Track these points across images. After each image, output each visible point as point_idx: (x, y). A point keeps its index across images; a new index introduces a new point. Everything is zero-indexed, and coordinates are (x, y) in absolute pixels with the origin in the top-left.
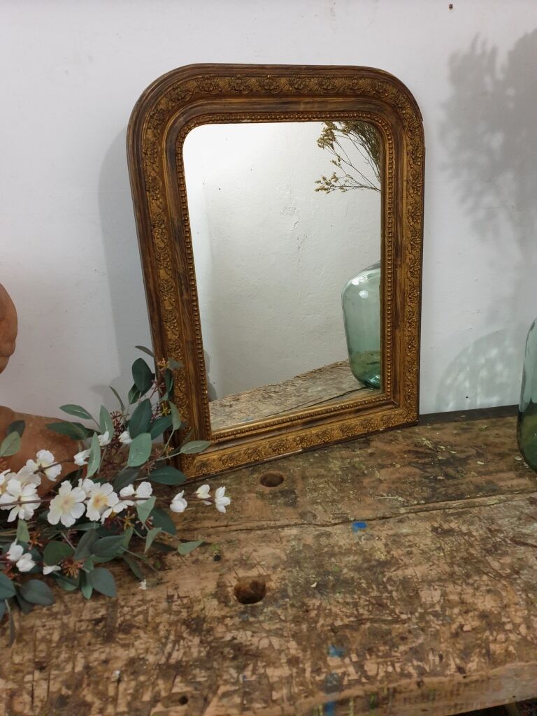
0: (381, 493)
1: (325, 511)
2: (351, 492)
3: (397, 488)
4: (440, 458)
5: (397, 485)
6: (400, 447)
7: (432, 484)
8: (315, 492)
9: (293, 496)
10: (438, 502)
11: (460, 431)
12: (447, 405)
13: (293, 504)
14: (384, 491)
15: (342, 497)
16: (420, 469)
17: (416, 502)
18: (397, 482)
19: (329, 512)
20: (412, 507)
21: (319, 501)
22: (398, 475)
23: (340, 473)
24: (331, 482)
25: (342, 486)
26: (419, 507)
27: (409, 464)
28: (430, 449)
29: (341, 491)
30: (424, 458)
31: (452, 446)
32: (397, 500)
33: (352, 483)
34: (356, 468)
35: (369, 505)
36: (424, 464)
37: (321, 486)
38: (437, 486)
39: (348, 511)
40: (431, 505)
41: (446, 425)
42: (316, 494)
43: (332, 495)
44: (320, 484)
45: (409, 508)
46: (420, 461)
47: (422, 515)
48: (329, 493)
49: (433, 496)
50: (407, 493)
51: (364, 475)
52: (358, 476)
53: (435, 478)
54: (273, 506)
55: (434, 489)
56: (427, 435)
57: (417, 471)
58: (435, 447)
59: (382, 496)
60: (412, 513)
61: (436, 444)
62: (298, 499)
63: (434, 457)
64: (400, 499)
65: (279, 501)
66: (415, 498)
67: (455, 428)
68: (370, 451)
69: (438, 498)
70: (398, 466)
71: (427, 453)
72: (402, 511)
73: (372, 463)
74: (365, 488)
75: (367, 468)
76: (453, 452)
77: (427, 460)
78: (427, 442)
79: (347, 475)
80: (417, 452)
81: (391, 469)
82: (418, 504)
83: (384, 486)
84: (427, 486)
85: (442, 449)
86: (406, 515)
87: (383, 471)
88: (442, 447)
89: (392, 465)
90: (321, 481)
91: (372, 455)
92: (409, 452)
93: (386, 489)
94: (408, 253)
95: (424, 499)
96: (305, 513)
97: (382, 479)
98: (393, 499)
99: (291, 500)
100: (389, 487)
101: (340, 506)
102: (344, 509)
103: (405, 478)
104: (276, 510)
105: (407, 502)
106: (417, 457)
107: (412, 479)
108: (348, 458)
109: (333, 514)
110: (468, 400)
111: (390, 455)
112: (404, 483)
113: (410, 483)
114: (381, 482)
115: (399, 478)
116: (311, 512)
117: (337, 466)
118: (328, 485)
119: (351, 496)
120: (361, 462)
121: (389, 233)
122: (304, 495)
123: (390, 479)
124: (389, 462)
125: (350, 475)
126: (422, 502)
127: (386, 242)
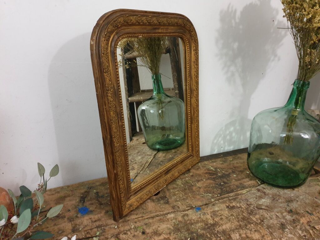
0: (202, 193)
1: (182, 204)
2: (190, 194)
3: (207, 190)
4: (219, 175)
5: (207, 189)
6: (202, 171)
7: (220, 187)
8: (175, 196)
9: (166, 199)
10: (225, 195)
11: (223, 162)
12: (215, 151)
13: (167, 203)
14: (202, 192)
15: (187, 197)
16: (213, 181)
17: (216, 196)
18: (206, 187)
19: (184, 205)
20: (216, 198)
21: (178, 200)
22: (206, 184)
23: (182, 186)
24: (180, 190)
25: (185, 192)
26: (218, 198)
27: (209, 179)
28: (214, 171)
29: (185, 194)
30: (213, 175)
31: (222, 169)
32: (209, 195)
33: (189, 190)
34: (188, 183)
35: (199, 199)
36: (214, 178)
37: (177, 193)
38: (222, 188)
39: (192, 203)
40: (223, 196)
41: (217, 160)
42: (176, 197)
43: (183, 196)
44: (176, 192)
45: (215, 199)
46: (212, 177)
47: (221, 201)
48: (181, 196)
49: (222, 192)
50: (212, 192)
51: (192, 186)
52: (190, 186)
53: (220, 184)
54: (159, 204)
55: (222, 189)
56: (211, 165)
57: (212, 181)
58: (216, 170)
59: (203, 194)
60: (217, 201)
61: (216, 168)
62: (169, 200)
63: (217, 174)
64: (210, 195)
65: (161, 202)
66: (216, 194)
67: (221, 161)
68: (191, 174)
69: (224, 193)
70: (204, 180)
71: (213, 173)
72: (213, 200)
73: (194, 180)
74: (195, 191)
75: (192, 182)
76: (223, 172)
77: (215, 176)
78: (212, 168)
79: (186, 186)
80: (210, 173)
81: (202, 182)
82: (218, 196)
83: (202, 190)
84: (218, 188)
85: (218, 171)
86: (215, 202)
87: (200, 183)
88: (218, 170)
89: (202, 180)
90: (176, 190)
91: (192, 176)
92: (206, 173)
93: (203, 191)
94: (195, 92)
95: (219, 194)
96: (174, 206)
97: (200, 187)
98: (207, 195)
99: (166, 201)
100: (204, 190)
101: (187, 201)
102: (189, 202)
103: (209, 185)
104: (161, 207)
105: (213, 196)
106: (210, 175)
107: (211, 186)
108: (183, 179)
109: (186, 205)
110: (222, 148)
111: (200, 175)
112: (209, 187)
113: (211, 187)
114: (200, 188)
115: (207, 186)
116: (176, 206)
117: (180, 182)
118: (179, 192)
119: (190, 196)
120: (189, 180)
121: (188, 84)
122: (171, 198)
123: (203, 186)
124: (200, 178)
125: (187, 186)
126: (219, 195)
127: (187, 88)
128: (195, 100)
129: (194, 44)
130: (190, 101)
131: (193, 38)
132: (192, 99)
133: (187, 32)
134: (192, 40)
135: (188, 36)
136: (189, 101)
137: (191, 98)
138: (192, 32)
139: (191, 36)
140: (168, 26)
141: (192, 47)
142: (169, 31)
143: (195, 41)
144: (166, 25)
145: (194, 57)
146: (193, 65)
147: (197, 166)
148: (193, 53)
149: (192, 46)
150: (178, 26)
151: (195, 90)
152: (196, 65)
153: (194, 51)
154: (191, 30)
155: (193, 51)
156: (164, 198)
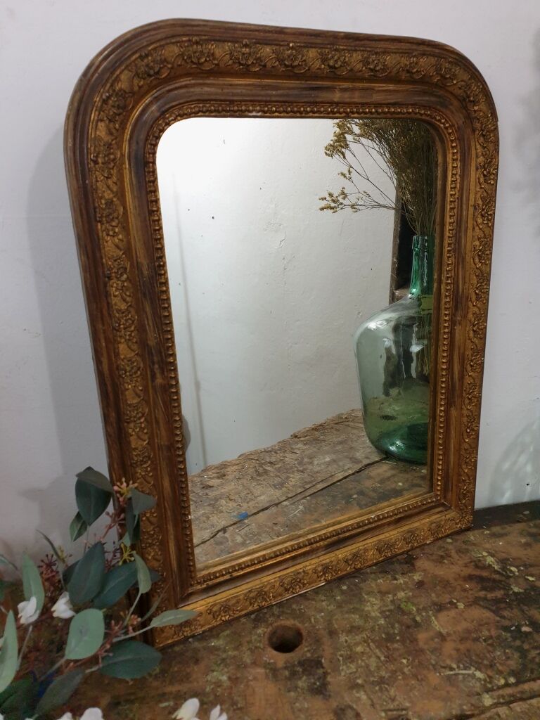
0: (448, 662)
1: (373, 705)
2: (405, 661)
3: (468, 650)
4: (516, 590)
5: (468, 644)
6: (456, 569)
7: (518, 643)
8: (352, 662)
9: (320, 671)
10: (534, 680)
11: (528, 539)
12: (502, 495)
13: (320, 690)
14: (450, 656)
15: (394, 672)
16: (494, 612)
17: (502, 682)
18: (467, 639)
19: (378, 706)
20: (501, 692)
21: (359, 681)
22: (464, 625)
23: (382, 621)
24: (373, 641)
25: (388, 649)
26: (509, 691)
27: (476, 602)
28: (498, 573)
29: (390, 659)
30: (492, 589)
31: (525, 566)
32: (473, 676)
33: (403, 641)
34: (404, 613)
35: (435, 688)
36: (497, 601)
37: (359, 649)
38: (526, 646)
39: (408, 704)
40: (526, 687)
41: (508, 528)
42: (353, 667)
43: (378, 668)
44: (357, 644)
45: (496, 694)
46: (490, 596)
47: (518, 709)
48: (373, 663)
49: (524, 666)
50: (485, 662)
51: (417, 625)
52: (408, 627)
53: (518, 627)
54: (292, 694)
55: (523, 653)
56: (487, 546)
57: (488, 614)
58: (504, 569)
59: (452, 669)
60: (502, 704)
61: (504, 562)
62: (329, 679)
63: (506, 587)
64: (478, 674)
65: (300, 684)
66: (500, 673)
67: (521, 534)
68: (417, 577)
69: (532, 672)
70: (461, 606)
71: (494, 581)
72: (487, 700)
73: (423, 601)
74: (422, 651)
75: (418, 610)
76: (531, 579)
77: (499, 594)
78: (490, 560)
79: (393, 627)
80: (481, 579)
81: (453, 613)
82: (507, 685)
83: (449, 647)
84: (510, 647)
85: (511, 571)
86: (494, 710)
87: (443, 616)
88: (513, 569)
89: (451, 603)
90: (358, 638)
91: (420, 584)
92: (470, 578)
93: (454, 653)
94: (471, 306)
95: (513, 673)
96: (342, 710)
97: (444, 631)
98: (469, 675)
99: (319, 679)
100: (458, 650)
101: (392, 692)
102: (400, 698)
103: (476, 631)
104: (297, 704)
105: (490, 683)
106: (484, 589)
107: (486, 633)
108: (389, 593)
109: (385, 711)
110: (529, 488)
111: (446, 584)
112: (477, 640)
113: (485, 641)
114: (443, 637)
115: (468, 631)
116: (352, 708)
117: (376, 607)
118: (369, 645)
119: (406, 670)
120: (408, 599)
121: (448, 278)
122: (336, 670)
123: (455, 632)
124: (446, 598)
125: (397, 625)
126: (512, 680)
127: (443, 291)
128: (471, 333)
129: (478, 146)
130: (452, 333)
131: (478, 125)
132: (458, 328)
133: (456, 103)
134: (474, 131)
135: (459, 119)
136: (445, 333)
137: (453, 323)
138: (474, 103)
139: (469, 118)
140: (369, 80)
141: (474, 156)
142: (376, 98)
143: (484, 136)
144: (362, 80)
145: (478, 189)
146: (470, 216)
147: (441, 548)
148: (474, 175)
149: (473, 152)
150: (414, 82)
151: (474, 299)
152: (482, 216)
153: (477, 169)
154: (469, 97)
155: (473, 168)
156: (311, 665)
